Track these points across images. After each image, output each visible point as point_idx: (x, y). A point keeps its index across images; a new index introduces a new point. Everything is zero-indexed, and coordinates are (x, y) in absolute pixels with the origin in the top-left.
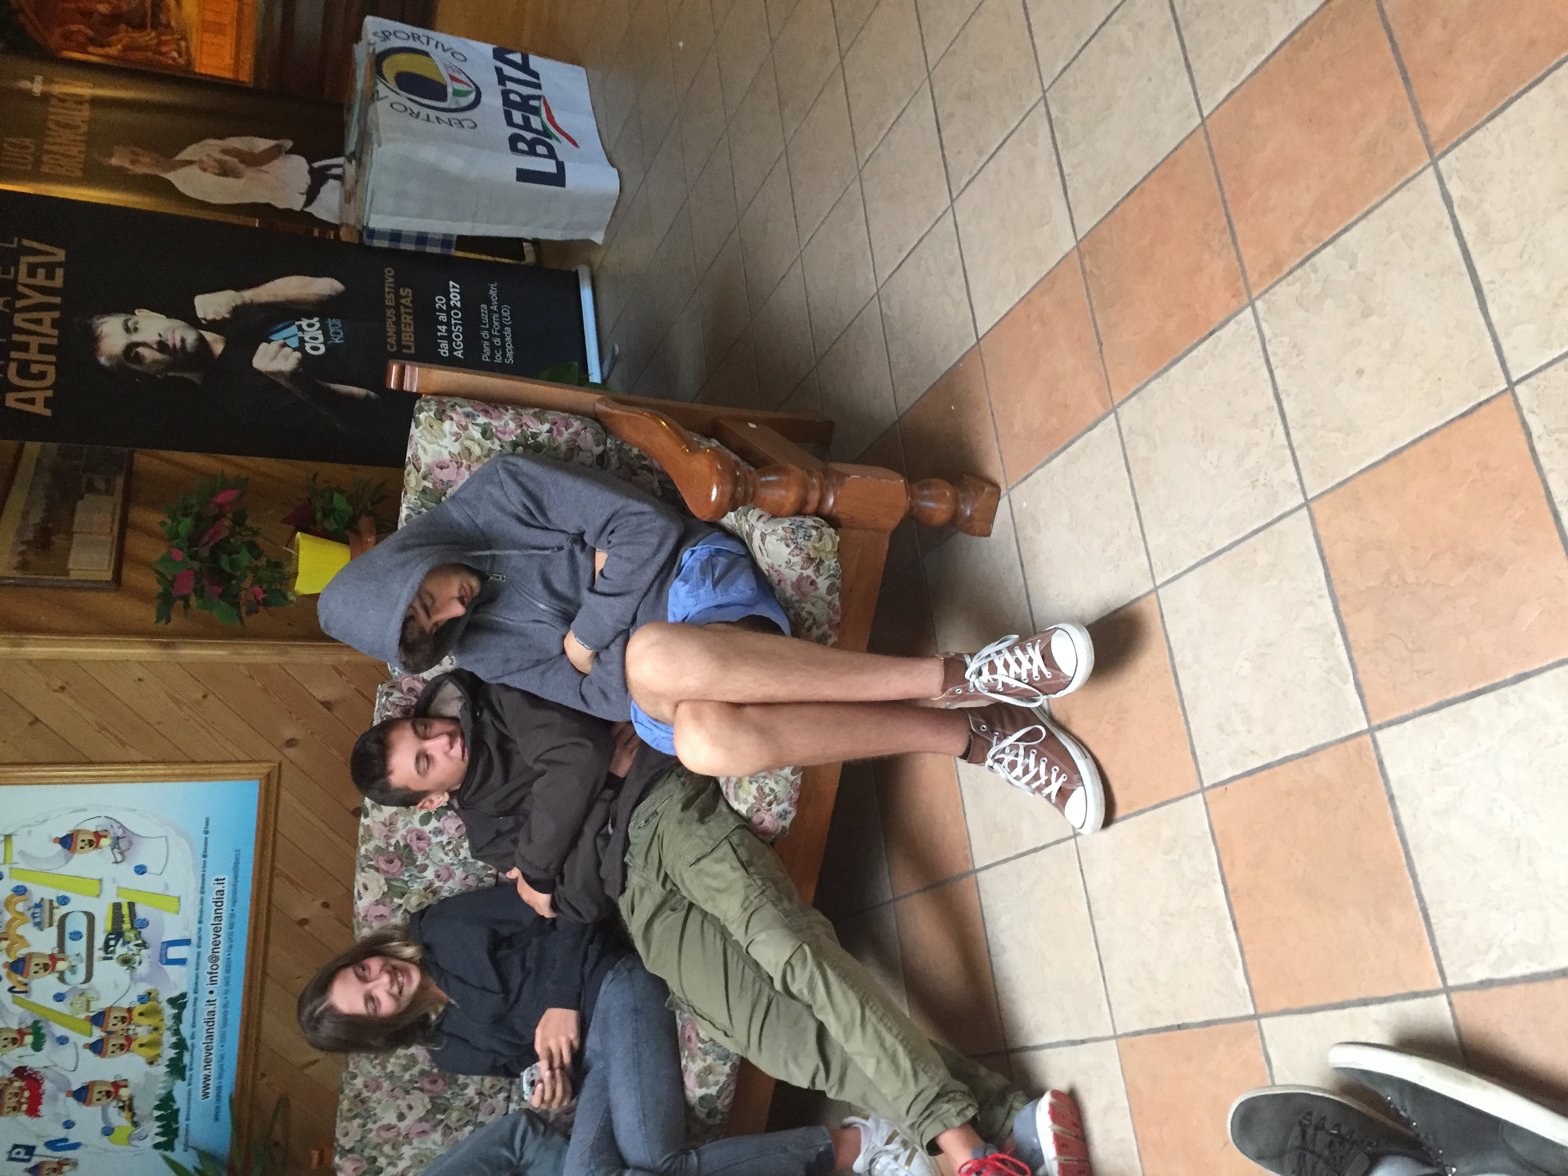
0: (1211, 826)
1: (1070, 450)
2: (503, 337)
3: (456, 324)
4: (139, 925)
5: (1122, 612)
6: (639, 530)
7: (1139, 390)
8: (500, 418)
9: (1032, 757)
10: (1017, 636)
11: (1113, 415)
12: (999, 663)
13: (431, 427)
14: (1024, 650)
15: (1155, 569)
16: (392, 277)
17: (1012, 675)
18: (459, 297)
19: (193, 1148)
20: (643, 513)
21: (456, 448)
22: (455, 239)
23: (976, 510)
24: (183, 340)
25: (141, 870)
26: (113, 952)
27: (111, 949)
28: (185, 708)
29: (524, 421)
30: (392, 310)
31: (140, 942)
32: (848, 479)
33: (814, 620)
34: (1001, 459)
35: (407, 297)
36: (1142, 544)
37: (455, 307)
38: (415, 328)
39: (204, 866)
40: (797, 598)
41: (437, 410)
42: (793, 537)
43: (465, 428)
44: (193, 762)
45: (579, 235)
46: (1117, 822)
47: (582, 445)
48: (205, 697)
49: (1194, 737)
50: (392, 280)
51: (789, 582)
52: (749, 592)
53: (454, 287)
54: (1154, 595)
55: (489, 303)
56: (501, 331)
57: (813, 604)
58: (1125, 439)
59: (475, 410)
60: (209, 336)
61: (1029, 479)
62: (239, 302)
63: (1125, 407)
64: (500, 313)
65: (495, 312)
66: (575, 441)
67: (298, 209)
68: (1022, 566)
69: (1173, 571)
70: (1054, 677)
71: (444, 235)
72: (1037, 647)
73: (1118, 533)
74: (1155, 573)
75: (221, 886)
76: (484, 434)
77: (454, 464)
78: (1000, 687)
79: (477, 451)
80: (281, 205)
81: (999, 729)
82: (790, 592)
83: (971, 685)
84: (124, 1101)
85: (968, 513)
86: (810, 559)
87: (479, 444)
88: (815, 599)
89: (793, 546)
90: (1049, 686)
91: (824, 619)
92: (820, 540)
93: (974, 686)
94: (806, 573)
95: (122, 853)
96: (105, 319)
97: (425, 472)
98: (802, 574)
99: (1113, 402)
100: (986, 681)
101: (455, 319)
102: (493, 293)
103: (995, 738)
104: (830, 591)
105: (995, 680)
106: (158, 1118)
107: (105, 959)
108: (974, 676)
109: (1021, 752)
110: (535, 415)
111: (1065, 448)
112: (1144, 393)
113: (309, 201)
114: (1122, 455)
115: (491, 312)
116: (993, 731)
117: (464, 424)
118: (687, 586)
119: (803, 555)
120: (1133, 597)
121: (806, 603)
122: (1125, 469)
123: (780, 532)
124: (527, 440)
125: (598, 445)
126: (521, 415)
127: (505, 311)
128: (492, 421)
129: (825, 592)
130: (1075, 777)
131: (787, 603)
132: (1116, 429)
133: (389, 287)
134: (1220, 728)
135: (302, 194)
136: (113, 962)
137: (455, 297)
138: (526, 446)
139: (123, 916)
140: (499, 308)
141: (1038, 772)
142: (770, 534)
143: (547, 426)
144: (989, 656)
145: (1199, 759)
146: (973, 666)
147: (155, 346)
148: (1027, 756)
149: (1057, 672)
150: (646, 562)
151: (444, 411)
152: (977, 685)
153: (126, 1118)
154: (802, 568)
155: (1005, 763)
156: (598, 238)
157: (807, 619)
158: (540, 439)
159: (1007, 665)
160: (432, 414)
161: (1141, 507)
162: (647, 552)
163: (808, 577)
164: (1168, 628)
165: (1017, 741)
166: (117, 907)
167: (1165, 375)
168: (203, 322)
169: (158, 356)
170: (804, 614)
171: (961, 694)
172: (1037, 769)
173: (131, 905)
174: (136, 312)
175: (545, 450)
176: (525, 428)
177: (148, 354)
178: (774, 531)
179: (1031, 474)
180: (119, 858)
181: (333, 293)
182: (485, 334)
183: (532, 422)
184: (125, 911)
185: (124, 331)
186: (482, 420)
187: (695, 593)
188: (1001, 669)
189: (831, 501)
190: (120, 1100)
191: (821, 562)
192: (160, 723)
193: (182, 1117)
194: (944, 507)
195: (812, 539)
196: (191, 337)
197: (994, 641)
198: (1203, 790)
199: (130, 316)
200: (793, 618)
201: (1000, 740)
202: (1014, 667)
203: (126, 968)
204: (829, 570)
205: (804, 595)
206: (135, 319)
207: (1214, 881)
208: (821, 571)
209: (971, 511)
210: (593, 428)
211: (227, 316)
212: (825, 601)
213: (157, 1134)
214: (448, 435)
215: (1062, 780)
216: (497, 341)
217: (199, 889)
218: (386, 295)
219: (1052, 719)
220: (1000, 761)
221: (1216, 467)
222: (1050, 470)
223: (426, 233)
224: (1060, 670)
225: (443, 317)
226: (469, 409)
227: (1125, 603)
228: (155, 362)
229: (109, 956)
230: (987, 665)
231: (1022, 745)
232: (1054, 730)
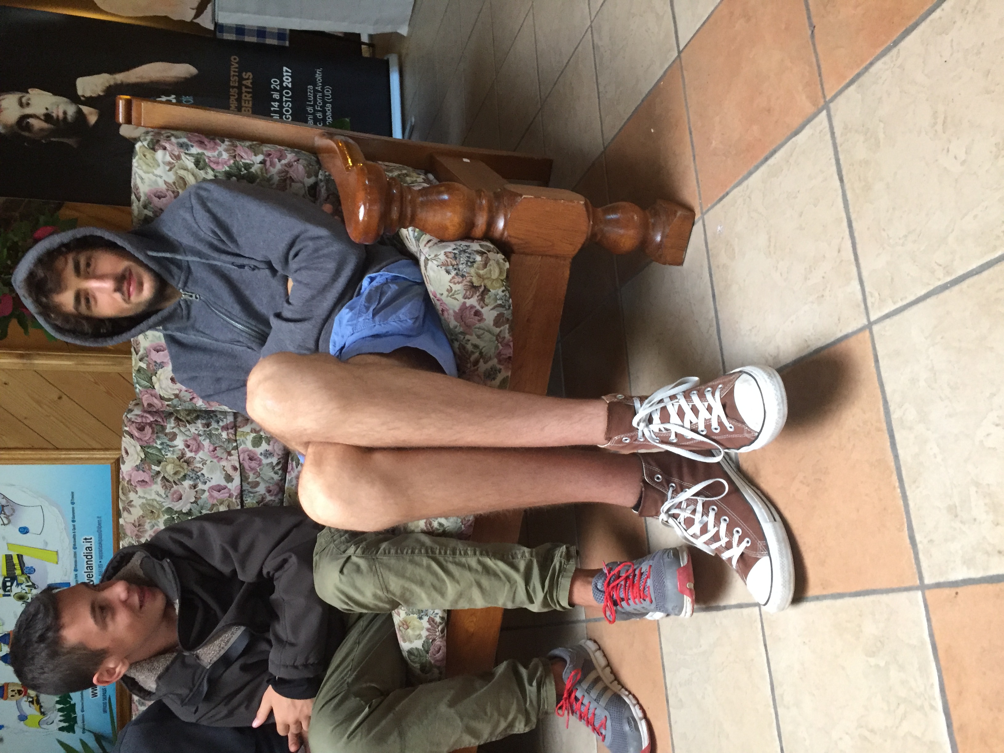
0: (932, 635)
1: (771, 161)
2: (324, 112)
3: (286, 101)
4: (27, 571)
5: (825, 352)
6: (316, 255)
7: (859, 76)
8: (214, 149)
9: (712, 514)
10: (696, 379)
11: (824, 113)
12: (672, 410)
13: (145, 156)
14: (702, 397)
15: (869, 301)
16: (237, 63)
17: (687, 425)
18: (290, 80)
19: (89, 731)
20: (319, 238)
21: (171, 178)
22: (288, 32)
23: (667, 236)
24: (65, 113)
25: (24, 531)
26: (10, 591)
27: (9, 588)
28: (45, 407)
29: (238, 152)
30: (235, 89)
31: (30, 584)
32: (519, 199)
33: (481, 353)
34: (697, 179)
35: (248, 79)
36: (855, 269)
37: (287, 88)
38: (253, 104)
39: (74, 529)
40: (461, 329)
41: (152, 140)
42: (454, 262)
43: (178, 158)
44: (57, 449)
45: (388, 29)
46: (807, 601)
47: (294, 176)
48: (60, 398)
49: (913, 517)
50: (237, 65)
51: (451, 312)
52: (410, 322)
53: (287, 71)
54: (867, 333)
55: (315, 84)
56: (323, 107)
57: (479, 337)
58: (839, 141)
59: (190, 141)
60: (86, 109)
61: (725, 200)
62: (112, 83)
63: (841, 100)
64: (322, 92)
65: (319, 92)
66: (287, 172)
67: (188, 20)
68: (714, 296)
69: (894, 303)
70: (737, 430)
71: (279, 29)
72: (717, 394)
73: (824, 256)
74: (869, 304)
75: (90, 543)
76: (197, 163)
77: (171, 193)
78: (673, 438)
79: (191, 180)
80: (176, 17)
81: (676, 480)
82: (453, 323)
83: (640, 434)
84: (32, 698)
85: (659, 238)
86: (473, 287)
87: (193, 174)
88: (481, 332)
89: (453, 273)
90: (730, 440)
91: (492, 352)
92: (485, 265)
93: (643, 434)
94: (469, 302)
95: (7, 517)
96: (6, 96)
97: (144, 201)
98: (464, 303)
99: (824, 97)
100: (657, 431)
101: (286, 97)
102: (319, 76)
103: (671, 489)
104: (497, 322)
105: (666, 429)
106: (60, 710)
107: (4, 595)
108: (642, 425)
109: (700, 508)
110: (250, 147)
111: (766, 159)
112: (865, 79)
113: (197, 15)
114: (833, 161)
115: (316, 91)
116: (668, 482)
117: (176, 153)
118: (350, 314)
119: (465, 283)
120: (839, 335)
121: (471, 335)
122: (836, 177)
123: (442, 257)
124: (241, 171)
125: (309, 177)
126: (236, 146)
127: (327, 91)
128: (205, 152)
129: (492, 323)
130: (760, 544)
131: (452, 335)
132: (827, 129)
133: (234, 71)
134: (953, 511)
135: (193, 9)
136: (11, 598)
137: (287, 79)
138: (240, 177)
139: (14, 565)
140: (323, 89)
141: (718, 533)
142: (432, 259)
143: (260, 158)
144: (661, 401)
145: (920, 546)
146: (642, 411)
147: (42, 118)
148: (705, 513)
149: (740, 425)
150: (325, 288)
151: (158, 141)
152: (647, 434)
153: (36, 709)
154: (465, 297)
155: (681, 519)
156: (404, 31)
157: (473, 353)
158: (253, 170)
159: (681, 413)
160: (145, 144)
161: (854, 224)
162: (323, 277)
163: (472, 307)
164: (883, 374)
165: (694, 495)
166: (9, 558)
167: (894, 51)
168: (82, 98)
169: (45, 125)
170: (469, 347)
171: (628, 444)
172: (716, 529)
173: (20, 557)
174: (29, 90)
175: (258, 180)
176: (237, 159)
177: (37, 124)
178: (436, 256)
179: (727, 194)
180: (6, 521)
181: (188, 76)
182: (310, 109)
183: (246, 153)
184: (16, 561)
185: (19, 107)
186: (195, 150)
187: (355, 322)
188: (674, 418)
189: (501, 224)
190: (29, 696)
191: (486, 290)
192: (26, 418)
193: (78, 709)
194: (631, 232)
195: (475, 265)
196: (71, 110)
197: (668, 384)
198: (923, 587)
199: (24, 94)
200: (457, 351)
201: (676, 492)
202: (689, 415)
203: (21, 602)
204: (496, 300)
205: (468, 326)
206: (28, 96)
207: (932, 707)
208: (487, 301)
209: (662, 237)
210: (305, 160)
211: (102, 94)
212: (493, 334)
213: (61, 721)
214: (161, 164)
215: (744, 544)
216: (319, 115)
217: (72, 546)
218: (231, 78)
219: (739, 470)
220: (675, 517)
221: (963, 163)
222: (748, 186)
223: (265, 28)
224: (743, 423)
225: (276, 96)
226: (184, 140)
227: (829, 341)
228: (42, 130)
229: (7, 593)
230: (659, 412)
231: (700, 500)
232: (739, 483)
